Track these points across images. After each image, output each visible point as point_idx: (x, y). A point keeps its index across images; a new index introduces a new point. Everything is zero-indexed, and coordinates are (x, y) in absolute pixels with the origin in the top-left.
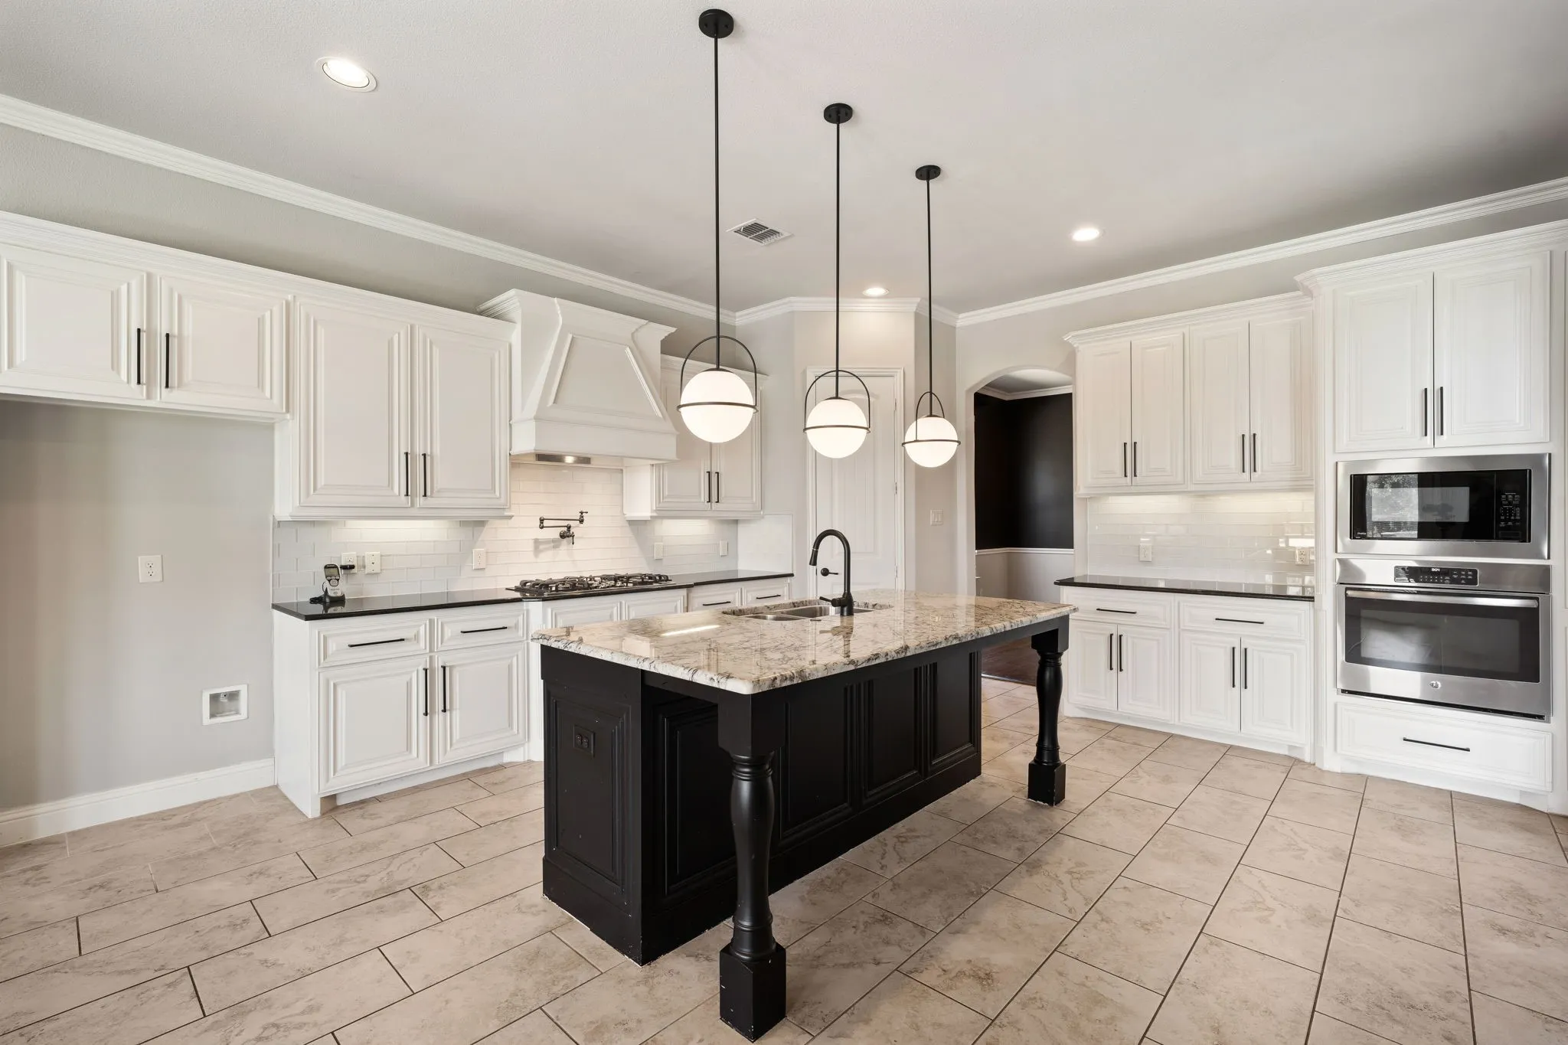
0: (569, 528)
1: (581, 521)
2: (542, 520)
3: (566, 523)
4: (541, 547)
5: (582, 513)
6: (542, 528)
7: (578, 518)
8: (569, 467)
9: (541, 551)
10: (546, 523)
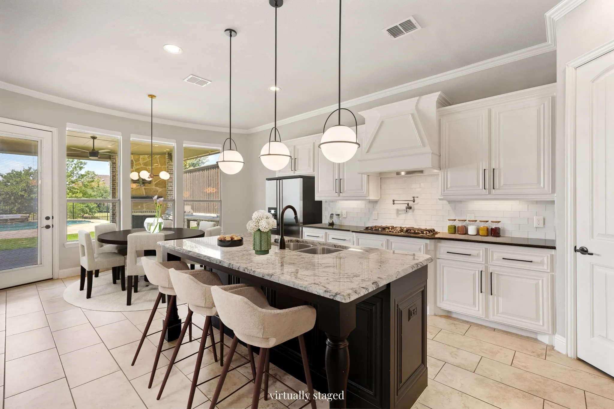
0: (408, 204)
1: (414, 201)
2: (394, 201)
3: (407, 202)
4: (400, 212)
5: (414, 197)
6: (394, 204)
7: (412, 200)
8: (403, 177)
9: (400, 214)
10: (395, 202)
